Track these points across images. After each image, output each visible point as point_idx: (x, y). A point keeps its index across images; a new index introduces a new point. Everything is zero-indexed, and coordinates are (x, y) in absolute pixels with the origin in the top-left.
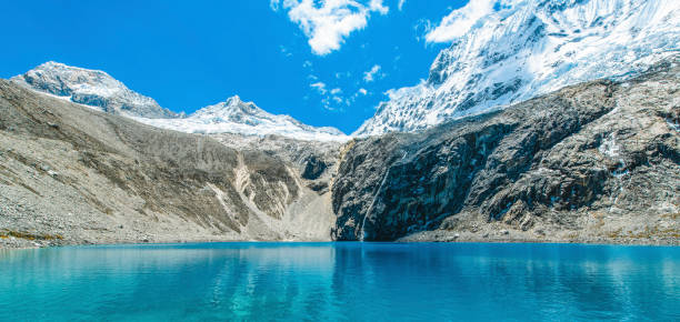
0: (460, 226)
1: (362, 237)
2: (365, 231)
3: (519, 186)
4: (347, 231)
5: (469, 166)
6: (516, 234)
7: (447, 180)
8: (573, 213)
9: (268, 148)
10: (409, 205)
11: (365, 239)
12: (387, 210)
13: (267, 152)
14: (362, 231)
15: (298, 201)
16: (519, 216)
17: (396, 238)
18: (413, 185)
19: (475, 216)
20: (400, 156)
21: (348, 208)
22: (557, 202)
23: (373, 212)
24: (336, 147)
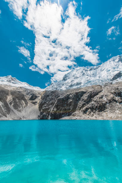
0: (77, 115)
1: (49, 118)
2: (50, 116)
3: (89, 105)
4: (44, 117)
5: (77, 100)
6: (90, 117)
7: (72, 103)
9: (19, 91)
10: (63, 109)
11: (50, 119)
12: (57, 110)
13: (18, 92)
15: (28, 107)
16: (90, 113)
17: (60, 118)
18: (63, 104)
19: (80, 112)
20: (60, 96)
21: (44, 109)
23: (53, 110)
24: (40, 92)
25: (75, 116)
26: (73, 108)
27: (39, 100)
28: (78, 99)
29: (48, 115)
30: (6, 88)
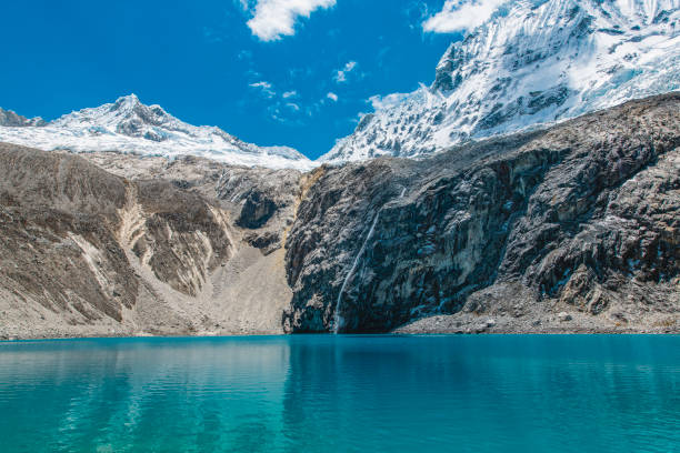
0: (494, 308)
1: (336, 327)
2: (341, 315)
3: (582, 242)
4: (311, 317)
5: (501, 211)
6: (583, 320)
7: (470, 232)
8: (664, 286)
9: (180, 178)
10: (411, 271)
11: (341, 331)
12: (377, 281)
13: (178, 184)
14: (336, 316)
15: (228, 264)
16: (584, 290)
17: (393, 327)
18: (416, 240)
19: (518, 290)
20: (396, 195)
21: (312, 275)
22: (637, 268)
23: (354, 283)
24: (292, 178)
25: (481, 312)
26: (477, 264)
27: (289, 223)
28: (509, 205)
29: (332, 309)
30: (114, 171)
